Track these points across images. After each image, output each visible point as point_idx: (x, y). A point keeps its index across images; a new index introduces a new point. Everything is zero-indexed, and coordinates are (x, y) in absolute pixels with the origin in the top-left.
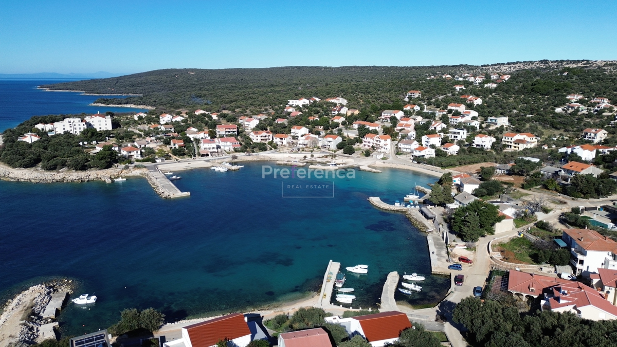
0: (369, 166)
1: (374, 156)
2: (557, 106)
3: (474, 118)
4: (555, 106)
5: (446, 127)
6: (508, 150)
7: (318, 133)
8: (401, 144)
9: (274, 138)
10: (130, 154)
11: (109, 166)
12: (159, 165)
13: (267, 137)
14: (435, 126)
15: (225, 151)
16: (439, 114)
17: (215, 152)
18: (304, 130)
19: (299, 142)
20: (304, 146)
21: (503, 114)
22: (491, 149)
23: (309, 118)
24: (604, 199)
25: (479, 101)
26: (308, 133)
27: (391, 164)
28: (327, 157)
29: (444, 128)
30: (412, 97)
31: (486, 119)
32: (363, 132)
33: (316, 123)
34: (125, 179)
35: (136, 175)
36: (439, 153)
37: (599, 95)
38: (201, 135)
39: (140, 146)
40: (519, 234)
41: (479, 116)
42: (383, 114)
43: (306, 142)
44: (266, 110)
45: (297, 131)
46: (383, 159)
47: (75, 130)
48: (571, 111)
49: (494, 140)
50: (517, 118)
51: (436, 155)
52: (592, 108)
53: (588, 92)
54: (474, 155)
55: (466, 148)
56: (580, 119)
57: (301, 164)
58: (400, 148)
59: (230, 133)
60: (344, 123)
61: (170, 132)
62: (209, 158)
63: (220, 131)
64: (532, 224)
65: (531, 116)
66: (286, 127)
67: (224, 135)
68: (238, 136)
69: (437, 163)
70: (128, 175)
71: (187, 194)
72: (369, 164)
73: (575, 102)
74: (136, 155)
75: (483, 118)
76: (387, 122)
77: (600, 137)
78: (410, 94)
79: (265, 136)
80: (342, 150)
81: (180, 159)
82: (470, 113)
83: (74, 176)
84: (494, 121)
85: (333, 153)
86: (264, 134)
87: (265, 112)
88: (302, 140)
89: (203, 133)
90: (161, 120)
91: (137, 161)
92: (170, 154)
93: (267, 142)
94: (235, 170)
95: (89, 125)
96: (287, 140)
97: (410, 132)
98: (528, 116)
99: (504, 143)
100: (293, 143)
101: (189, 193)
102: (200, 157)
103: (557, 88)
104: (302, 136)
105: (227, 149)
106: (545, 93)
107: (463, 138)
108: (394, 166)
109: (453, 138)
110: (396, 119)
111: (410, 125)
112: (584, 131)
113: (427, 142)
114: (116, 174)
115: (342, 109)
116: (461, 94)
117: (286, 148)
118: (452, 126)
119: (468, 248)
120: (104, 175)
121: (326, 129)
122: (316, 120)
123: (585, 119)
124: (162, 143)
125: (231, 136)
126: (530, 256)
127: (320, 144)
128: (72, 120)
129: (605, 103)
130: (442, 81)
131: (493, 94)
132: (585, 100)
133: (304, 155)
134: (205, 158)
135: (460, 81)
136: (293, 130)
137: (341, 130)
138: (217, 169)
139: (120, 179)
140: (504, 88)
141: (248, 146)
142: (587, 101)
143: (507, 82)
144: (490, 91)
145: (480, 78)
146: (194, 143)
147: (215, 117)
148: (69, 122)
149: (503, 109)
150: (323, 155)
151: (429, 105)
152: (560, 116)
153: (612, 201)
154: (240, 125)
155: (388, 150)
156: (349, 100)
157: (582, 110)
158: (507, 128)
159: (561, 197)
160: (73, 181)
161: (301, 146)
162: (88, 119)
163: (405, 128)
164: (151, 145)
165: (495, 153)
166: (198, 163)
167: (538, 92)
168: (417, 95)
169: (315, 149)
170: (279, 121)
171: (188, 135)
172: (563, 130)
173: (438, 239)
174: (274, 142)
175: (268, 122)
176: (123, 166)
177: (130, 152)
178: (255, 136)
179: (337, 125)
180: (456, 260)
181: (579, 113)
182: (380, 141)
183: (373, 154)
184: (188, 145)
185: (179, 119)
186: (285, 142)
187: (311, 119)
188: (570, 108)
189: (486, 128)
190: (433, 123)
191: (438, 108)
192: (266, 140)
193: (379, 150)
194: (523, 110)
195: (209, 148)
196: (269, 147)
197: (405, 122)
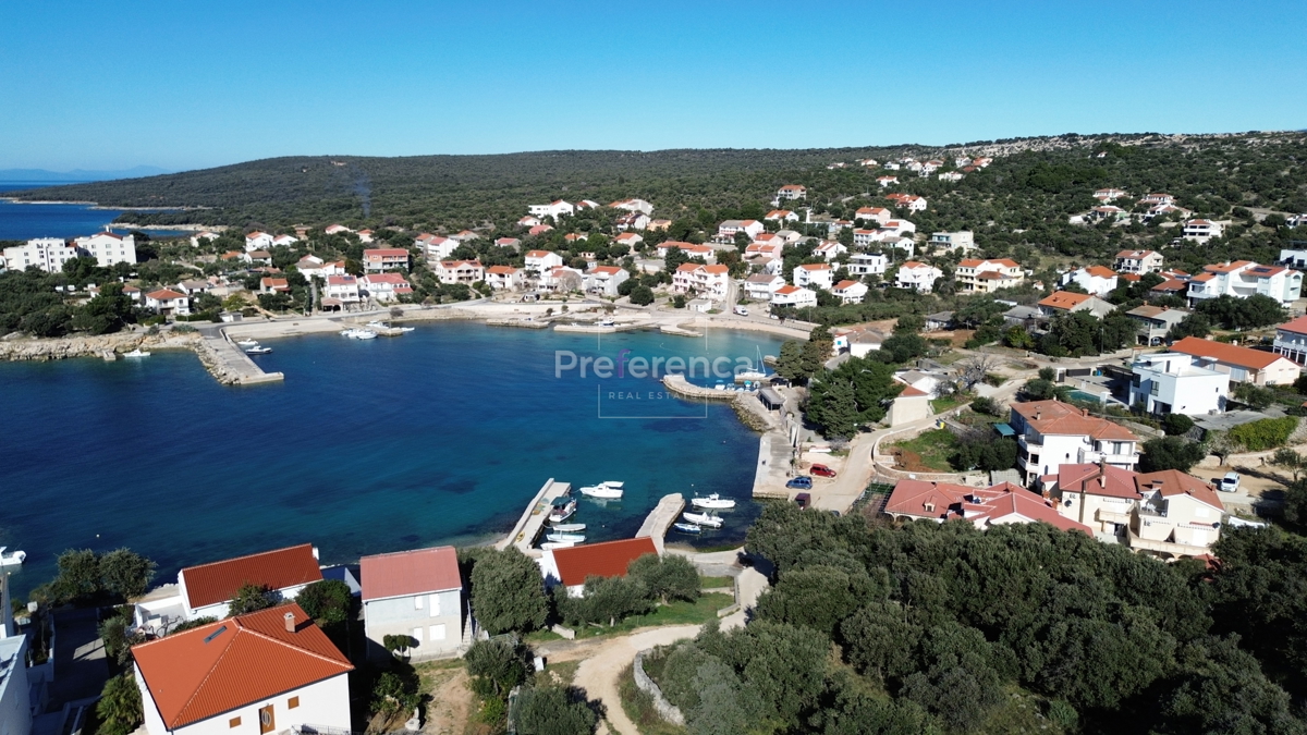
0: (679, 326)
1: (693, 306)
2: (1074, 212)
3: (906, 234)
4: (1070, 213)
5: (845, 252)
6: (967, 292)
7: (584, 267)
8: (750, 284)
9: (487, 275)
10: (164, 306)
11: (113, 327)
12: (228, 328)
13: (472, 274)
14: (823, 250)
15: (378, 301)
16: (835, 227)
17: (354, 302)
18: (553, 259)
19: (540, 283)
20: (549, 290)
21: (964, 228)
22: (933, 291)
23: (566, 237)
24: (1108, 356)
25: (920, 204)
26: (561, 264)
27: (726, 322)
28: (595, 310)
29: (841, 253)
30: (788, 197)
31: (931, 237)
32: (676, 260)
33: (581, 247)
34: (147, 354)
35: (176, 346)
36: (824, 298)
37: (1156, 190)
38: (329, 270)
39: (191, 291)
40: (938, 424)
41: (917, 231)
42: (721, 228)
43: (555, 281)
44: (479, 224)
45: (537, 261)
46: (710, 312)
47: (51, 265)
48: (1099, 219)
49: (938, 273)
50: (991, 236)
51: (818, 303)
52: (1140, 215)
53: (1138, 186)
54: (896, 303)
55: (881, 290)
56: (1115, 235)
57: (539, 324)
58: (748, 292)
59: (393, 267)
60: (638, 247)
61: (262, 264)
62: (342, 313)
63: (372, 261)
64: (966, 406)
65: (1021, 231)
66: (517, 255)
67: (379, 271)
68: (410, 272)
69: (816, 316)
70: (156, 346)
71: (278, 376)
72: (679, 323)
73: (1108, 204)
74: (179, 306)
75: (925, 236)
76: (730, 243)
77: (1149, 267)
78: (783, 193)
79: (468, 271)
80: (628, 298)
81: (276, 316)
82: (897, 224)
83: (33, 347)
84: (944, 240)
85: (609, 302)
86: (465, 266)
87: (477, 229)
88: (546, 279)
89: (333, 266)
90: (248, 244)
91: (180, 318)
92: (256, 307)
93: (470, 284)
94: (392, 336)
95: (84, 253)
96: (513, 278)
97: (769, 259)
98: (1016, 231)
99: (958, 279)
100: (527, 285)
101: (282, 374)
102: (320, 312)
103: (1078, 179)
104: (547, 269)
105: (382, 296)
106: (1054, 189)
107: (878, 271)
108: (731, 325)
109: (858, 272)
110: (748, 238)
111: (773, 248)
112: (1118, 256)
113: (805, 280)
114: (128, 344)
115: (638, 220)
116: (887, 191)
117: (511, 295)
118: (859, 250)
119: (835, 451)
120: (103, 347)
121: (600, 258)
122: (581, 240)
123: (1124, 234)
124: (242, 287)
125: (394, 271)
126: (949, 460)
127: (583, 287)
128: (45, 242)
129: (1166, 203)
130: (858, 171)
131: (954, 192)
132: (1129, 200)
133: (546, 308)
134: (331, 314)
135: (893, 170)
136: (528, 260)
137: (631, 259)
138: (352, 335)
139: (136, 354)
140: (976, 181)
141: (428, 290)
142: (1133, 201)
143: (984, 171)
144: (948, 186)
145: (932, 163)
146: (313, 286)
147: (365, 238)
148: (38, 247)
149: (967, 218)
150: (589, 306)
151: (819, 213)
152: (1077, 230)
153: (1122, 359)
154: (418, 251)
155: (723, 295)
156: (659, 205)
157: (1121, 219)
158: (969, 253)
159: (1032, 357)
160: (30, 358)
161: (544, 290)
162: (81, 242)
163: (763, 254)
164: (216, 292)
165: (938, 299)
166: (316, 323)
167: (1040, 188)
168: (797, 193)
169: (573, 296)
170: (502, 243)
171: (300, 270)
172: (1081, 256)
173: (782, 441)
174: (488, 283)
175: (478, 245)
176: (146, 328)
177: (165, 302)
178: (447, 270)
179: (624, 250)
180: (805, 472)
181: (1115, 225)
182: (706, 278)
183: (692, 304)
184: (296, 288)
185: (286, 240)
186: (509, 282)
187: (570, 238)
188: (1098, 216)
189: (928, 252)
190: (821, 243)
191: (837, 217)
192: (470, 278)
193: (704, 296)
194: (1007, 220)
195: (344, 295)
196: (473, 292)
197: (764, 243)
